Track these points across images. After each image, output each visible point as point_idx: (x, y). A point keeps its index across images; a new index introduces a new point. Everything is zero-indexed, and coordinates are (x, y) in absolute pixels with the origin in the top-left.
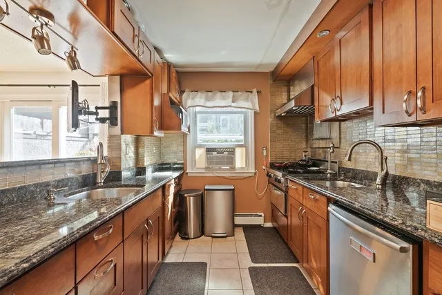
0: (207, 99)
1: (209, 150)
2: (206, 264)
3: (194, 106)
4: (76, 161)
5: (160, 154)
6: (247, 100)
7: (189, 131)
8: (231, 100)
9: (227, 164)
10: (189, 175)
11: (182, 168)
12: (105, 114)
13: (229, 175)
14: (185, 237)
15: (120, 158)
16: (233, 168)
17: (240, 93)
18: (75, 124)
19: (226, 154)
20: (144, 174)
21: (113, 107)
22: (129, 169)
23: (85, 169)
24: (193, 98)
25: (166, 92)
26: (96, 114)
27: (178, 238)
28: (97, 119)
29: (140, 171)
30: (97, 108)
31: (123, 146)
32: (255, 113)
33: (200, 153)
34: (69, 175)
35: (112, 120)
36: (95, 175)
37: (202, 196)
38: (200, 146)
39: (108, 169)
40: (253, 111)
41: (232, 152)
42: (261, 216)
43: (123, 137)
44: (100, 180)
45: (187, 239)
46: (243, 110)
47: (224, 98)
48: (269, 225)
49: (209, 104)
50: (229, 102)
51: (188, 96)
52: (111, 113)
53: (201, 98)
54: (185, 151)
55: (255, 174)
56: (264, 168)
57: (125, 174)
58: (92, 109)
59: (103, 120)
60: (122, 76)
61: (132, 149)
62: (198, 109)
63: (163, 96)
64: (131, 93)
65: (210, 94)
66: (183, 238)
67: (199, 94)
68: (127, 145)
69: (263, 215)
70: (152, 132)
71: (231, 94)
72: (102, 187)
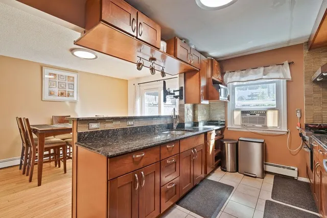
0: (242, 76)
1: (244, 113)
2: (233, 188)
3: (232, 82)
4: (166, 117)
5: (209, 114)
6: (278, 71)
7: (229, 99)
8: (262, 73)
9: (259, 123)
10: (229, 129)
11: (224, 124)
12: (177, 94)
13: (262, 132)
14: (224, 169)
15: (184, 116)
16: (266, 127)
17: (270, 68)
18: (165, 100)
19: (258, 115)
20: (198, 126)
21: (181, 90)
22: (189, 123)
23: (169, 121)
24: (231, 77)
25: (210, 77)
26: (174, 94)
27: (219, 169)
28: (174, 97)
29: (196, 124)
30: (174, 91)
31: (186, 110)
32: (288, 81)
33: (237, 114)
34: (162, 123)
35: (181, 97)
36: (173, 124)
37: (237, 144)
38: (238, 110)
39: (178, 122)
40: (285, 81)
41: (264, 114)
42: (294, 170)
43: (186, 105)
44: (175, 127)
45: (225, 171)
46: (275, 80)
47: (256, 73)
48: (304, 179)
49: (243, 79)
50: (260, 75)
51: (228, 75)
52: (180, 93)
53: (237, 76)
54: (226, 113)
55: (288, 133)
56: (298, 128)
57: (186, 125)
58: (172, 92)
59: (176, 97)
60: (185, 73)
61: (191, 111)
62: (235, 84)
63: (208, 79)
64: (189, 82)
65: (244, 72)
66: (222, 170)
67: (236, 73)
68: (188, 109)
69: (296, 169)
70: (200, 102)
71: (262, 69)
72: (175, 130)
